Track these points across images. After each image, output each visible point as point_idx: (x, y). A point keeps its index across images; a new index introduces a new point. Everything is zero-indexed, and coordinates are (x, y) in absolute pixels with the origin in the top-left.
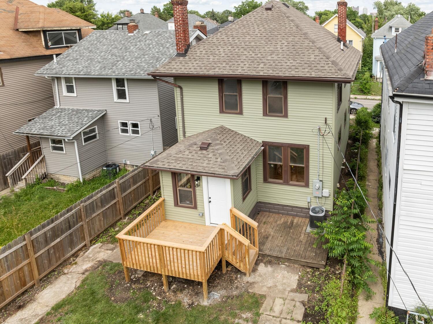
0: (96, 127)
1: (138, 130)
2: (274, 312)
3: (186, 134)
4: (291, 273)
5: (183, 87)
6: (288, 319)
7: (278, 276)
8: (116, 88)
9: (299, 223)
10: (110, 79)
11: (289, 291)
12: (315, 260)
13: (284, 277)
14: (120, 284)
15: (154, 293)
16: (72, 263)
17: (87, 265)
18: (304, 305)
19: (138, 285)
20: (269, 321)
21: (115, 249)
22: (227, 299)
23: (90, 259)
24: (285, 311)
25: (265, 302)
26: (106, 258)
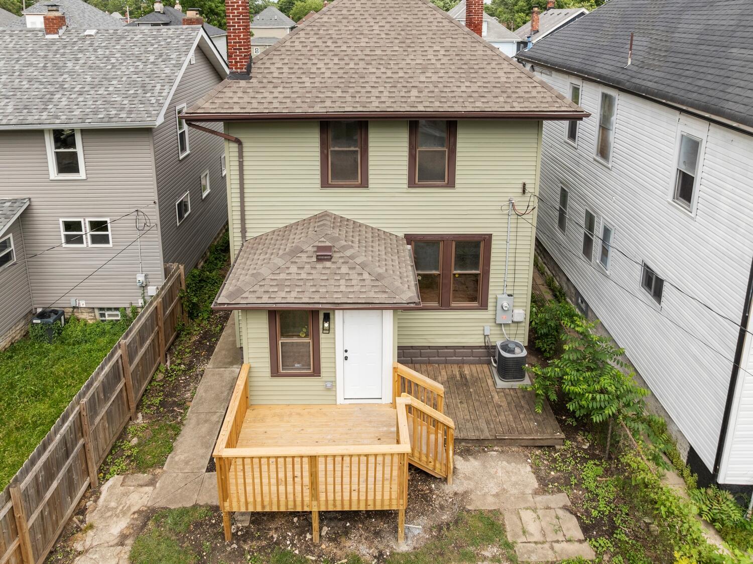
0: (11, 235)
1: (108, 235)
2: (532, 534)
3: (247, 234)
4: (514, 462)
5: (242, 140)
6: (562, 541)
7: (496, 472)
8: (54, 150)
9: (475, 375)
10: (40, 133)
11: (532, 494)
12: (544, 433)
13: (507, 472)
14: (214, 549)
15: (297, 552)
16: (79, 527)
17: (119, 526)
18: (571, 513)
19: (254, 543)
20: (533, 552)
21: (157, 482)
22: (440, 531)
23: (116, 511)
24: (549, 530)
25: (506, 522)
26: (149, 505)
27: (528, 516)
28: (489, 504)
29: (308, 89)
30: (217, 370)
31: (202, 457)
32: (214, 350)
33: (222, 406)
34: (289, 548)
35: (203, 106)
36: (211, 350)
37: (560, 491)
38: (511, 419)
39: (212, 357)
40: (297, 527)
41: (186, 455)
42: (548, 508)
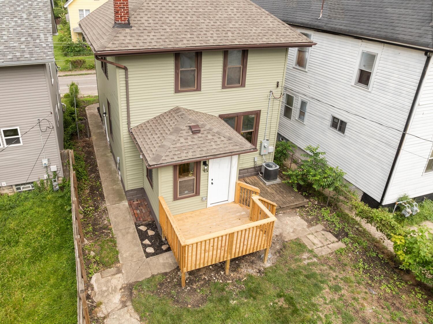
2: (317, 244)
4: (292, 216)
5: (128, 67)
6: (330, 244)
11: (307, 228)
12: (299, 201)
13: (292, 221)
14: (178, 293)
15: (221, 281)
16: (93, 306)
17: (117, 298)
18: (327, 231)
19: (197, 284)
20: (322, 251)
21: (122, 270)
22: (280, 254)
23: (109, 292)
24: (322, 240)
25: (304, 242)
26: (126, 282)
27: (311, 237)
28: (293, 236)
29: (170, 33)
30: (114, 205)
31: (139, 251)
32: (104, 195)
33: (131, 223)
34: (216, 280)
35: (108, 46)
36: (102, 196)
37: (317, 224)
38: (281, 198)
39: (105, 199)
40: (214, 270)
41: (128, 253)
42: (317, 232)
